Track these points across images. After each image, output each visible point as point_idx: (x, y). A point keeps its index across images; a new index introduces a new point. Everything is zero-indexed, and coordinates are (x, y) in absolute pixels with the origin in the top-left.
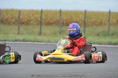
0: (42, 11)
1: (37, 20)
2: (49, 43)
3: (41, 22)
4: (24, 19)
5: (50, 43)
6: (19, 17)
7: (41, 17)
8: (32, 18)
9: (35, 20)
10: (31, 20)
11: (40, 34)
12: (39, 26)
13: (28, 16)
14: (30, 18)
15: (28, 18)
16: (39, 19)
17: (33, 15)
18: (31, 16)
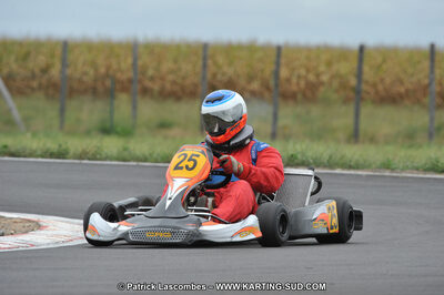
0: (362, 49)
1: (344, 86)
2: (387, 173)
3: (357, 91)
4: (294, 80)
5: (393, 170)
6: (276, 74)
7: (359, 74)
8: (325, 78)
9: (336, 84)
10: (322, 84)
11: (355, 136)
12: (351, 109)
13: (308, 71)
14: (318, 75)
15: (311, 77)
16: (353, 82)
17: (329, 64)
18: (322, 68)
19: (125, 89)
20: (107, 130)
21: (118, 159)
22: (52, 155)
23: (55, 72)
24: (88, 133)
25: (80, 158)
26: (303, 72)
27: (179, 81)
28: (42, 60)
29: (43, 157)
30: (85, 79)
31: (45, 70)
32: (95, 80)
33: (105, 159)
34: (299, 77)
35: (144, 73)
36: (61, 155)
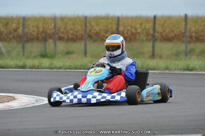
0: (155, 17)
1: (148, 34)
2: (167, 72)
3: (153, 36)
4: (126, 32)
5: (170, 70)
6: (118, 29)
7: (154, 28)
8: (139, 30)
10: (139, 33)
11: (153, 56)
12: (151, 44)
13: (132, 27)
14: (136, 30)
15: (133, 30)
16: (151, 32)
17: (141, 24)
18: (138, 26)
19: (51, 37)
20: (43, 56)
21: (48, 68)
22: (20, 67)
23: (20, 30)
24: (35, 57)
25: (32, 68)
26: (129, 28)
27: (75, 33)
28: (14, 26)
29: (15, 68)
30: (33, 33)
31: (16, 30)
32: (38, 34)
33: (43, 69)
34: (128, 30)
35: (59, 30)
36: (23, 67)
